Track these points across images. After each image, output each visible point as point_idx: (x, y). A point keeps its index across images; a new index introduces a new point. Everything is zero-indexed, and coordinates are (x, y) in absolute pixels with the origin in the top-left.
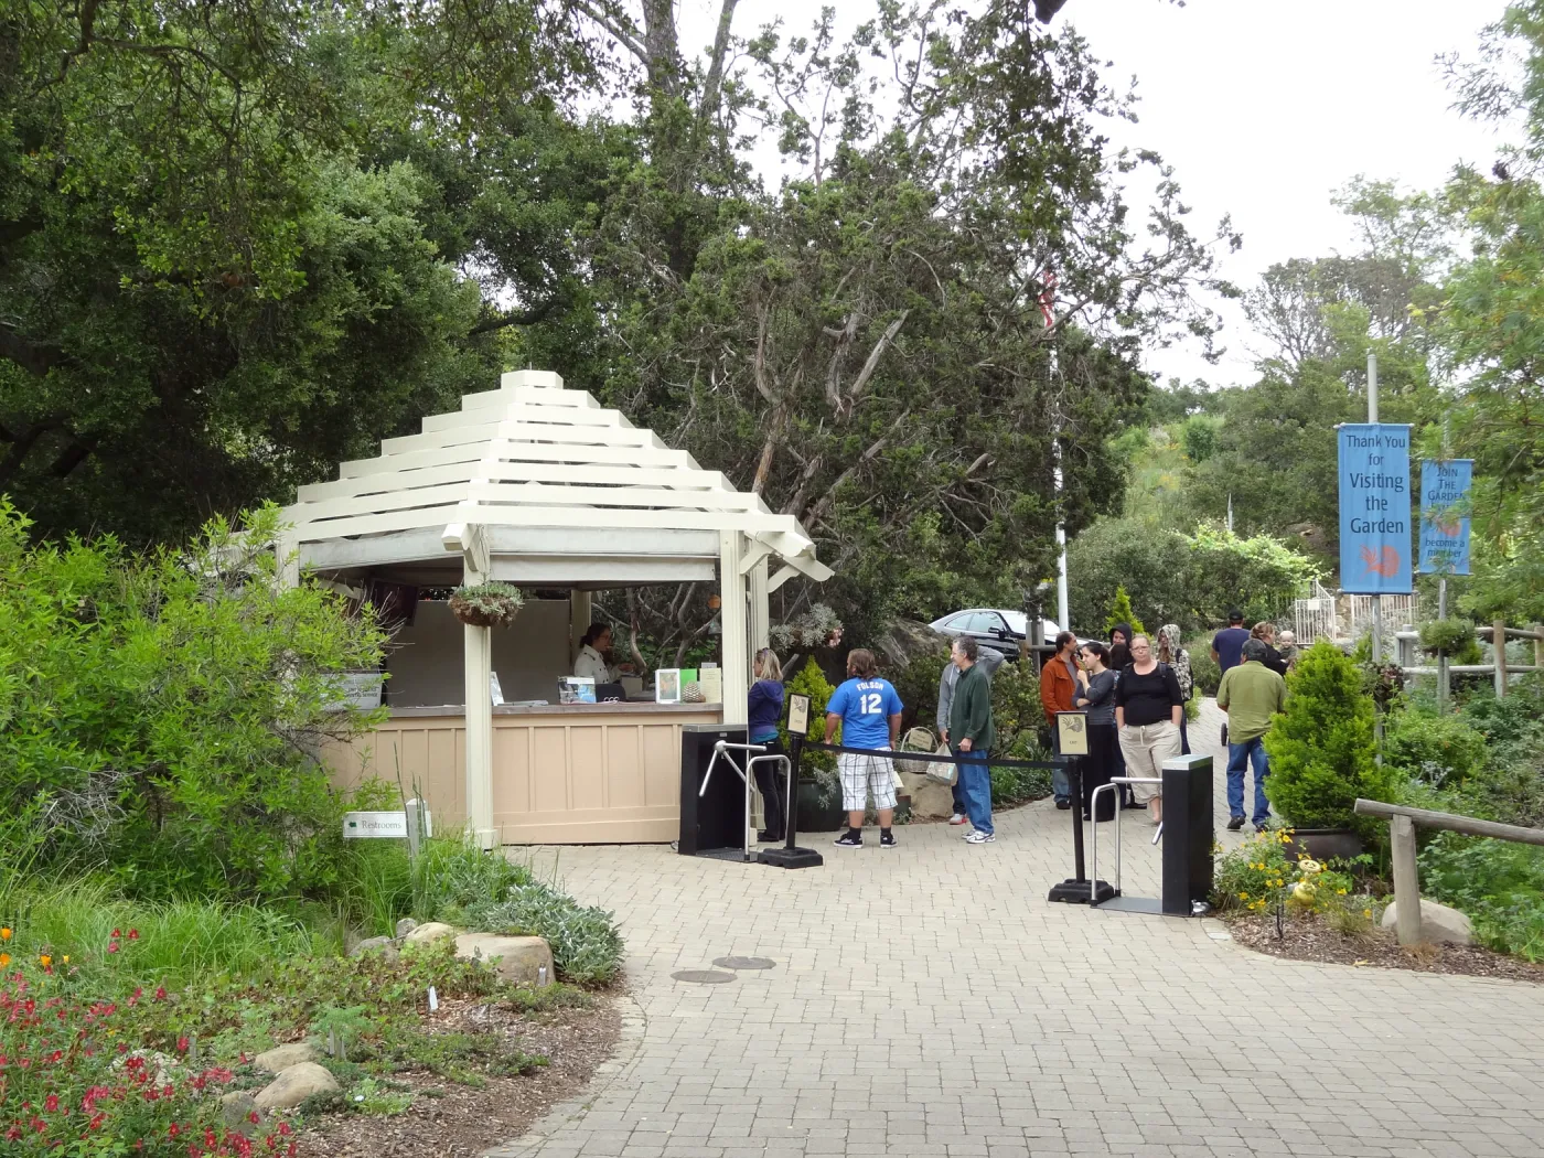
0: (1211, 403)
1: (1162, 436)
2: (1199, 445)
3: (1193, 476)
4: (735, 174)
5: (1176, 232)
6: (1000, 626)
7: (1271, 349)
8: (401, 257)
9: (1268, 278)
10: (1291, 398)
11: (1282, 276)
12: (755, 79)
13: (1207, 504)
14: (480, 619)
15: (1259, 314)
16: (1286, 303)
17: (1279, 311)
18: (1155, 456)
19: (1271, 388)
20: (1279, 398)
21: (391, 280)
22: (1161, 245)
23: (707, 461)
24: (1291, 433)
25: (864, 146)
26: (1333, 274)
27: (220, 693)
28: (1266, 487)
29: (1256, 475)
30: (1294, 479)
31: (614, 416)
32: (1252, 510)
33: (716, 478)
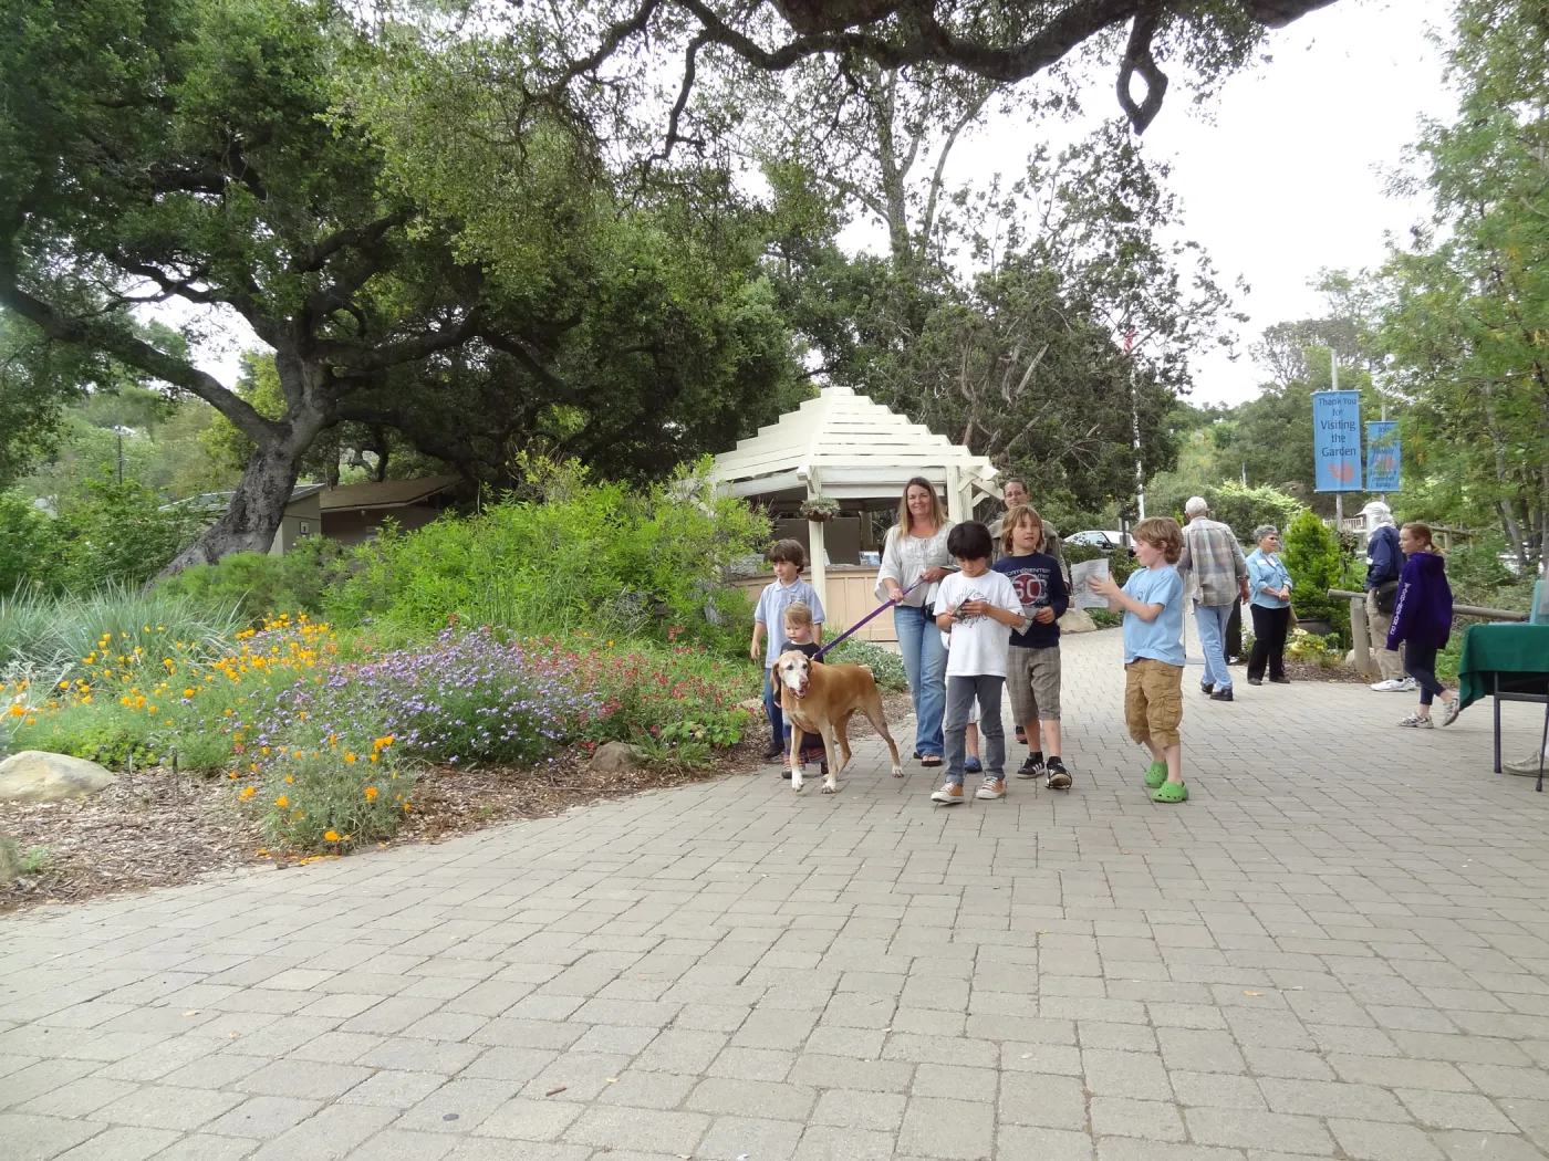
0: (1229, 415)
1: (1197, 436)
2: (1223, 440)
3: (1219, 456)
4: (945, 271)
5: (1209, 286)
6: (1104, 540)
7: (1269, 377)
8: (765, 328)
9: (1266, 335)
10: (1282, 406)
11: (1274, 333)
12: (957, 215)
13: (1229, 472)
14: (817, 517)
15: (1260, 357)
16: (1277, 349)
17: (1273, 355)
18: (1195, 448)
19: (1268, 399)
20: (1274, 406)
21: (761, 341)
22: (1201, 295)
23: (935, 430)
24: (1282, 427)
25: (1021, 251)
26: (1309, 328)
27: (688, 550)
28: (1266, 461)
29: (1260, 453)
30: (1286, 455)
31: (884, 408)
32: (1257, 475)
33: (943, 439)
